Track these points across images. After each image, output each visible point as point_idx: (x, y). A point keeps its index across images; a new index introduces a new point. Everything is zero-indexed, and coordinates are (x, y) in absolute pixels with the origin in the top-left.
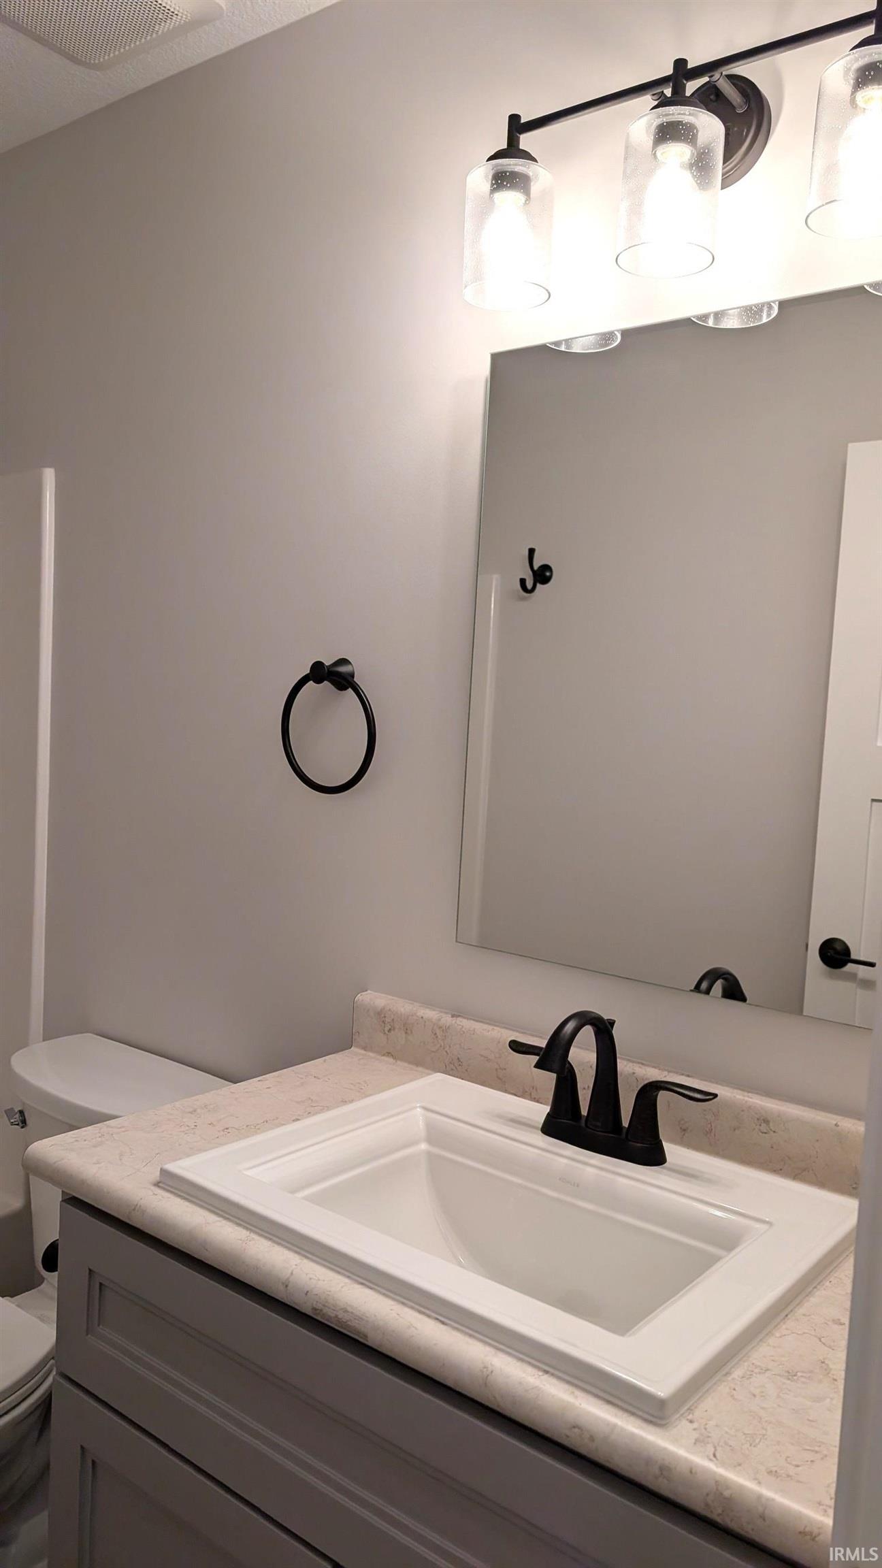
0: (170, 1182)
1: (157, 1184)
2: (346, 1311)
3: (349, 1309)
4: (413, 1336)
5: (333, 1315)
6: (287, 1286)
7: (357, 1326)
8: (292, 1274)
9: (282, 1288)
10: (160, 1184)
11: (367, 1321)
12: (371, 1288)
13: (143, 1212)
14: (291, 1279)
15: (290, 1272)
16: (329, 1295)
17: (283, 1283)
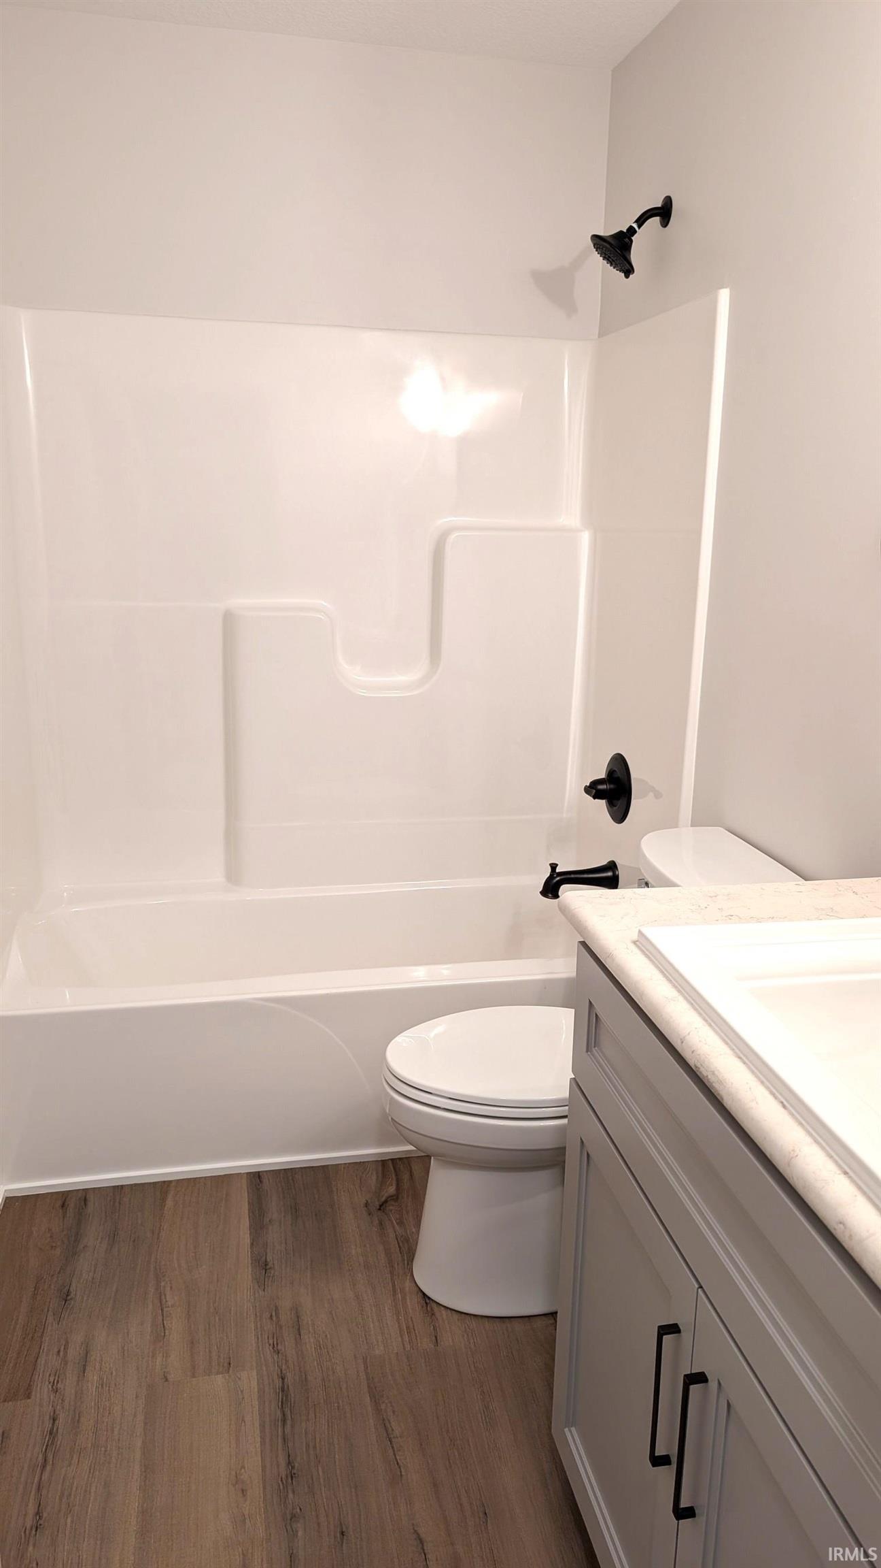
0: (643, 944)
1: (635, 942)
2: (713, 1073)
3: (716, 1073)
4: (752, 1108)
5: (705, 1075)
6: (682, 1042)
7: (718, 1088)
8: (689, 1034)
9: (679, 1042)
10: (638, 943)
11: (725, 1087)
12: (744, 1063)
13: (613, 960)
14: (687, 1037)
15: (687, 1032)
16: (706, 1057)
17: (681, 1039)
